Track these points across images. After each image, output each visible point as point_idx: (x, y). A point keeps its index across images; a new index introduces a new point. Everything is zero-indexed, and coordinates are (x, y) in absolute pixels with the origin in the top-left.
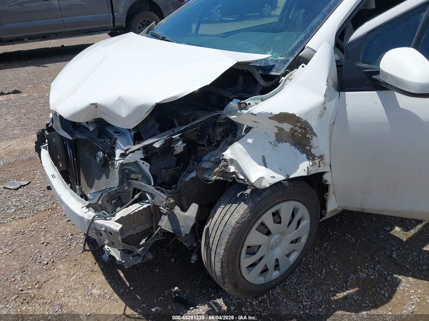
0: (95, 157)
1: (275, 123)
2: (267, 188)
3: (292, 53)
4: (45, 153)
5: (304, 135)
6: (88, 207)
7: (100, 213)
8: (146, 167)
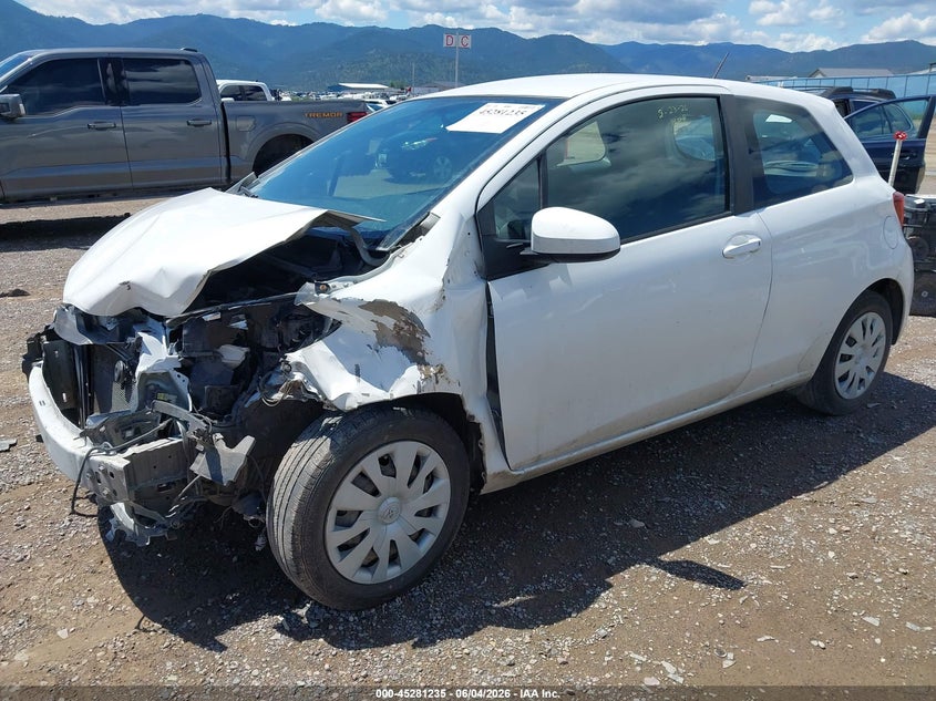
0: (113, 369)
1: (371, 315)
2: (355, 410)
3: (413, 220)
4: (37, 372)
5: (413, 334)
6: (82, 435)
7: (102, 446)
8: (182, 382)
